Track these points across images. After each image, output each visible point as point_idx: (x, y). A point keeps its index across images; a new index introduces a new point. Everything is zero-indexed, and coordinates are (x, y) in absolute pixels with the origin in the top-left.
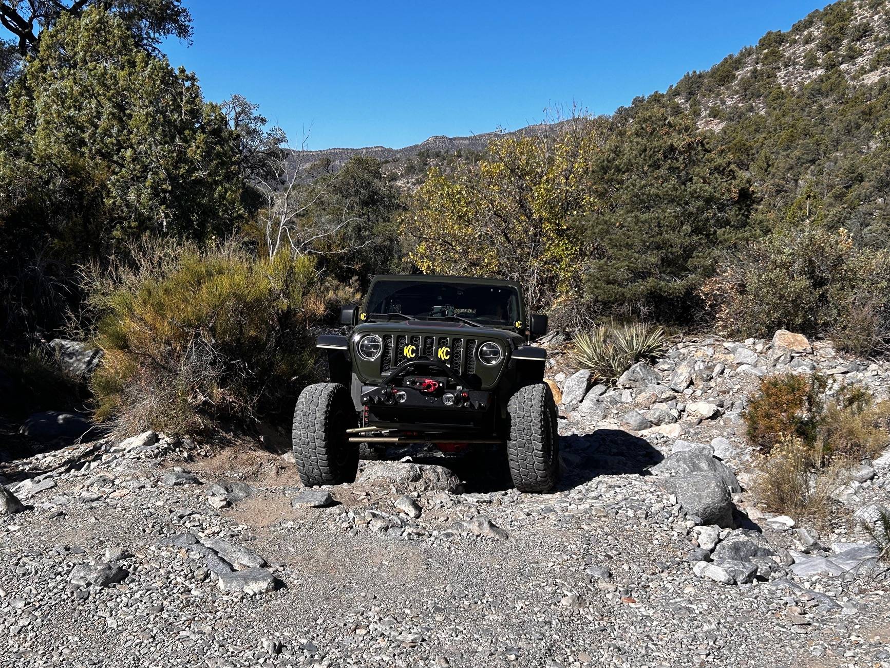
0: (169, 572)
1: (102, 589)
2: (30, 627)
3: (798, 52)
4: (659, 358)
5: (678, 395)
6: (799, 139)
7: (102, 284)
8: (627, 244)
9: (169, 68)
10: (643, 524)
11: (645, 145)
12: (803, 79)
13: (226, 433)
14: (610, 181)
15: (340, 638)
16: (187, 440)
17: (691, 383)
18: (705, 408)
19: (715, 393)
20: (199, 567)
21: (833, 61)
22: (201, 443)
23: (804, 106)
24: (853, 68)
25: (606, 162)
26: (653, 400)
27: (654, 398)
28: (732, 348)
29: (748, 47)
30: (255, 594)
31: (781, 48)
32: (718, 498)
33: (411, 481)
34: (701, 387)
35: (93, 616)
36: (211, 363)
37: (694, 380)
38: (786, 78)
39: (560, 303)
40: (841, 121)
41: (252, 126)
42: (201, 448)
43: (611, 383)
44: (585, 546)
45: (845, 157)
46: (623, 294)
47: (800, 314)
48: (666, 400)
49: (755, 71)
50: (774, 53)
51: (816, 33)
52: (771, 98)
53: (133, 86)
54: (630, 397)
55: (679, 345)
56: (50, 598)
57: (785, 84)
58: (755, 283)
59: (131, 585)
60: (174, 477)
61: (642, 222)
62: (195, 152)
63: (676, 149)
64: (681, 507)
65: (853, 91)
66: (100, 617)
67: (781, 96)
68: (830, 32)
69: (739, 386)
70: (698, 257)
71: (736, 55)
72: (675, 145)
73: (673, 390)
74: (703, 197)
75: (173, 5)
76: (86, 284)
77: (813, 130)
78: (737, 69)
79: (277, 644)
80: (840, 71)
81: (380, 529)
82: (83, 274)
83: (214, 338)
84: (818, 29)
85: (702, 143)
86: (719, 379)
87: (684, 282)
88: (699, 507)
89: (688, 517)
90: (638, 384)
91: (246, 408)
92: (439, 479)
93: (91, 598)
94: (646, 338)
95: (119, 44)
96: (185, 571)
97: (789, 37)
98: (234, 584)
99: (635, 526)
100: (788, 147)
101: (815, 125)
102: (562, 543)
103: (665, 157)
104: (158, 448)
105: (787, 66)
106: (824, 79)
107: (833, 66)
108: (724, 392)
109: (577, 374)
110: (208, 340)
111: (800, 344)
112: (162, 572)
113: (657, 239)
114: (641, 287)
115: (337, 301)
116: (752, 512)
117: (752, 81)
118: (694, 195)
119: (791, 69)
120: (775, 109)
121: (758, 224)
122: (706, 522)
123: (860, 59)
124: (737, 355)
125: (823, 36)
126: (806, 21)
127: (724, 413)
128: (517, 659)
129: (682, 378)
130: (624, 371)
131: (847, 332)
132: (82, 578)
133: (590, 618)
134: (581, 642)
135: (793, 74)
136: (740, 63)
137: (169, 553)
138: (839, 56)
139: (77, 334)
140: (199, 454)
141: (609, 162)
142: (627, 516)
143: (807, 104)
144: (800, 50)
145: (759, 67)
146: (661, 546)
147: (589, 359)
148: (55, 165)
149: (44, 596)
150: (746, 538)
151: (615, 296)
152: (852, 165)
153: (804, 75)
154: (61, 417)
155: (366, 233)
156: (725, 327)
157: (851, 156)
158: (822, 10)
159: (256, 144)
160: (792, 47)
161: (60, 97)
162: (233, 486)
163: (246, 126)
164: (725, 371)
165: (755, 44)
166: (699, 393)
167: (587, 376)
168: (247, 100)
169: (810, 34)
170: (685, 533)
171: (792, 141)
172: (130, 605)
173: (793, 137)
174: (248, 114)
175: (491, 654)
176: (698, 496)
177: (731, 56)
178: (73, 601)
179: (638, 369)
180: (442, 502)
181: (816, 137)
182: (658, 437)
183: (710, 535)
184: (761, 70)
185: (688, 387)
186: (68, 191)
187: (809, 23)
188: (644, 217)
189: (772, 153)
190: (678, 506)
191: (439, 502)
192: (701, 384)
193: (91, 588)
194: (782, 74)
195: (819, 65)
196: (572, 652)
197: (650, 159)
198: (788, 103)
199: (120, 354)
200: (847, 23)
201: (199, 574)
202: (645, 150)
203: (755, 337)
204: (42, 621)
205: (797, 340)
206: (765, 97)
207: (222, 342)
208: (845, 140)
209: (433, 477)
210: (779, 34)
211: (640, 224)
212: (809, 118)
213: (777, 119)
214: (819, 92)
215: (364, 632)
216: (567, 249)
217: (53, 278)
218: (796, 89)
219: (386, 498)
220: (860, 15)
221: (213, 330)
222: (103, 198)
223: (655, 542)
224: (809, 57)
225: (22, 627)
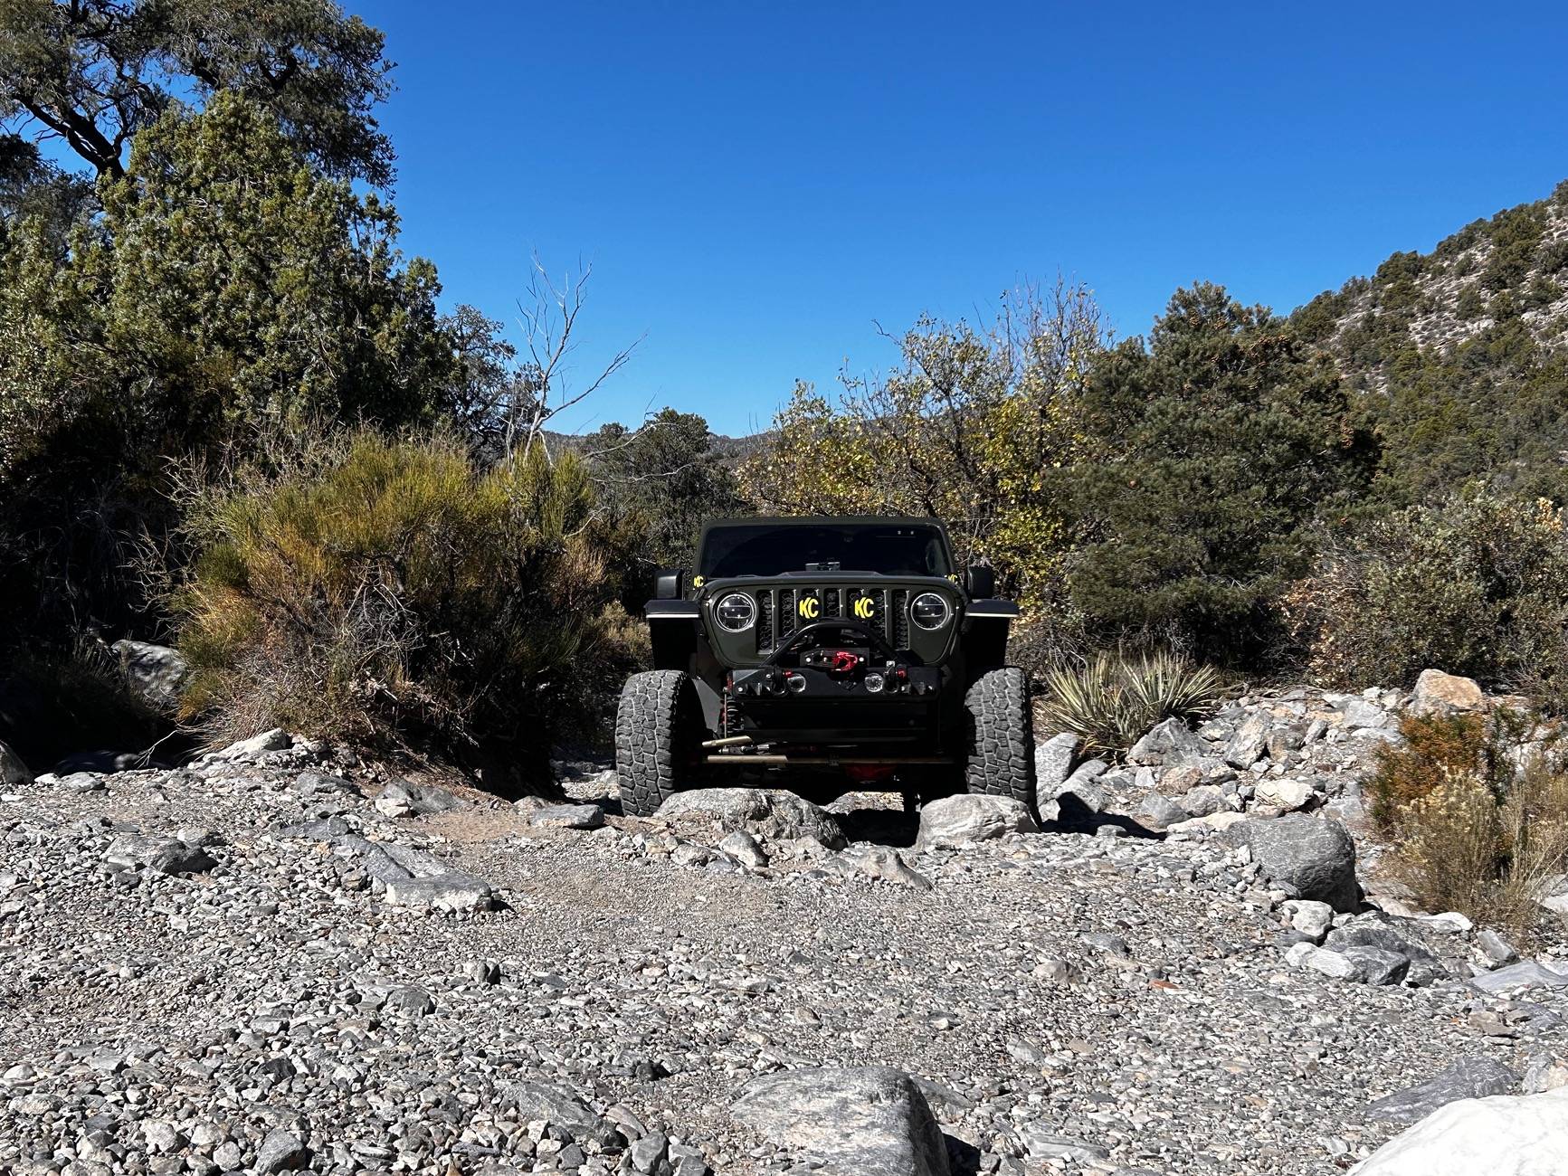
0: (295, 872)
1: (164, 877)
2: (22, 914)
3: (1447, 289)
4: (1204, 720)
5: (1241, 775)
6: (1449, 434)
7: (209, 495)
8: (1150, 515)
9: (351, 196)
10: (1188, 889)
11: (1187, 344)
12: (1455, 335)
13: (415, 752)
14: (1121, 405)
15: (612, 978)
16: (342, 749)
17: (1265, 753)
18: (1293, 791)
19: (1310, 770)
20: (351, 870)
21: (1508, 306)
22: (368, 759)
23: (1458, 380)
24: (1545, 320)
25: (1114, 372)
26: (1194, 781)
27: (1196, 777)
28: (1339, 703)
29: (1359, 278)
30: (454, 912)
31: (1417, 282)
32: (1330, 850)
33: (751, 818)
34: (1283, 759)
35: (144, 911)
36: (393, 629)
37: (1270, 748)
38: (1426, 333)
39: (1026, 626)
40: (1524, 406)
41: (490, 359)
42: (368, 767)
43: (1115, 757)
44: (1078, 905)
45: (1530, 469)
46: (1141, 605)
47: (1467, 644)
48: (1219, 781)
49: (1370, 319)
50: (1404, 289)
51: (1479, 258)
52: (1398, 365)
53: (286, 224)
54: (1150, 777)
55: (1241, 700)
56: (66, 878)
57: (1423, 342)
58: (1385, 584)
59: (221, 879)
60: (316, 779)
61: (1177, 476)
62: (388, 341)
63: (1242, 353)
64: (1260, 868)
65: (1544, 357)
66: (157, 914)
67: (1416, 362)
68: (1505, 256)
69: (1354, 758)
70: (1278, 541)
71: (1337, 291)
72: (1241, 346)
73: (1231, 764)
74: (1289, 438)
75: (364, 130)
76: (179, 495)
77: (1473, 421)
78: (1339, 316)
79: (491, 968)
80: (1522, 323)
81: (693, 862)
82: (176, 478)
83: (403, 584)
84: (1483, 250)
85: (1288, 345)
86: (1316, 747)
87: (1253, 586)
88: (1296, 867)
89: (1272, 885)
90: (1165, 758)
91: (453, 716)
92: (801, 821)
93: (142, 886)
94: (1181, 680)
95: (266, 154)
96: (325, 874)
97: (1431, 262)
98: (415, 894)
99: (1172, 891)
100: (1429, 449)
101: (1477, 412)
102: (1034, 899)
103: (1223, 368)
104: (290, 755)
105: (1426, 311)
106: (1493, 336)
107: (1509, 315)
108: (1326, 768)
109: (1055, 740)
110: (391, 587)
111: (1465, 693)
112: (281, 870)
113: (1205, 507)
114: (1172, 593)
115: (622, 647)
116: (1389, 906)
117: (1364, 336)
118: (1272, 433)
119: (1434, 317)
120: (1404, 385)
121: (1389, 492)
122: (1308, 894)
123: (1558, 304)
124: (1349, 712)
125: (1492, 263)
126: (1461, 237)
127: (1326, 802)
128: (950, 1028)
129: (1248, 743)
130: (1140, 737)
131: (1551, 681)
132: (128, 855)
133: (1089, 997)
134: (1073, 1025)
135: (1437, 325)
136: (1344, 305)
137: (296, 847)
138: (1519, 297)
139: (157, 579)
140: (363, 776)
141: (1119, 373)
142: (1157, 876)
143: (1462, 378)
144: (1451, 286)
145: (1377, 312)
146: (1222, 920)
147: (1076, 717)
148: (143, 354)
149: (54, 874)
150: (1384, 926)
151: (1127, 608)
152: (1543, 481)
153: (1457, 329)
154: (120, 758)
155: (679, 543)
156: (1326, 669)
157: (1541, 466)
158: (1490, 219)
159: (494, 390)
160: (1438, 280)
161: (157, 236)
162: (423, 792)
163: (480, 358)
164: (1328, 733)
165: (1370, 274)
166: (1279, 769)
167: (1072, 744)
168: (484, 317)
169: (1469, 259)
170: (1267, 907)
171: (1434, 438)
172: (215, 902)
173: (1437, 430)
174: (484, 341)
175: (902, 1016)
176: (1291, 847)
177: (1327, 294)
178: (108, 887)
179: (1166, 730)
180: (806, 852)
181: (1479, 432)
182: (1204, 830)
183: (1315, 912)
184: (1381, 317)
185: (1259, 759)
186: (161, 403)
187: (1468, 240)
188: (1181, 467)
189: (1400, 457)
190: (1255, 866)
191: (802, 851)
192: (1283, 755)
193: (144, 873)
194: (1418, 325)
195: (1484, 312)
196: (1057, 1036)
197: (1194, 370)
198: (1427, 374)
199: (231, 599)
200: (1534, 241)
201: (351, 879)
202: (1186, 354)
203: (1382, 687)
204: (47, 907)
205: (1461, 688)
206: (1388, 364)
207: (417, 593)
208: (1530, 439)
209: (791, 815)
210: (1413, 257)
211: (1174, 479)
212: (1466, 401)
213: (1407, 402)
214: (1485, 357)
215: (657, 971)
216: (1039, 528)
217: (125, 533)
218: (1443, 352)
219: (703, 836)
220: (1557, 230)
221: (401, 569)
222: (221, 408)
223: (1211, 914)
224: (1467, 297)
225: (8, 914)
